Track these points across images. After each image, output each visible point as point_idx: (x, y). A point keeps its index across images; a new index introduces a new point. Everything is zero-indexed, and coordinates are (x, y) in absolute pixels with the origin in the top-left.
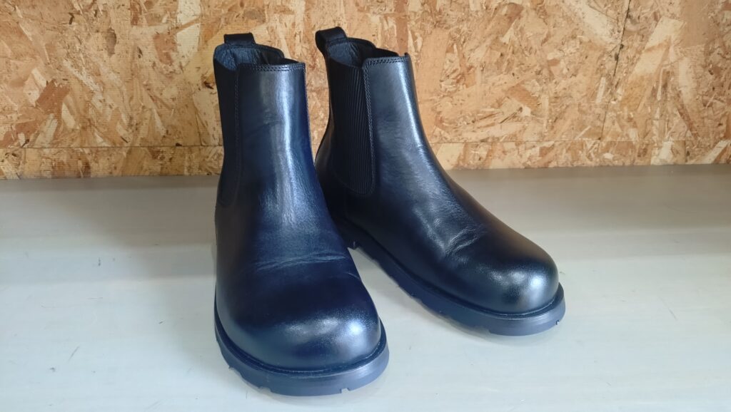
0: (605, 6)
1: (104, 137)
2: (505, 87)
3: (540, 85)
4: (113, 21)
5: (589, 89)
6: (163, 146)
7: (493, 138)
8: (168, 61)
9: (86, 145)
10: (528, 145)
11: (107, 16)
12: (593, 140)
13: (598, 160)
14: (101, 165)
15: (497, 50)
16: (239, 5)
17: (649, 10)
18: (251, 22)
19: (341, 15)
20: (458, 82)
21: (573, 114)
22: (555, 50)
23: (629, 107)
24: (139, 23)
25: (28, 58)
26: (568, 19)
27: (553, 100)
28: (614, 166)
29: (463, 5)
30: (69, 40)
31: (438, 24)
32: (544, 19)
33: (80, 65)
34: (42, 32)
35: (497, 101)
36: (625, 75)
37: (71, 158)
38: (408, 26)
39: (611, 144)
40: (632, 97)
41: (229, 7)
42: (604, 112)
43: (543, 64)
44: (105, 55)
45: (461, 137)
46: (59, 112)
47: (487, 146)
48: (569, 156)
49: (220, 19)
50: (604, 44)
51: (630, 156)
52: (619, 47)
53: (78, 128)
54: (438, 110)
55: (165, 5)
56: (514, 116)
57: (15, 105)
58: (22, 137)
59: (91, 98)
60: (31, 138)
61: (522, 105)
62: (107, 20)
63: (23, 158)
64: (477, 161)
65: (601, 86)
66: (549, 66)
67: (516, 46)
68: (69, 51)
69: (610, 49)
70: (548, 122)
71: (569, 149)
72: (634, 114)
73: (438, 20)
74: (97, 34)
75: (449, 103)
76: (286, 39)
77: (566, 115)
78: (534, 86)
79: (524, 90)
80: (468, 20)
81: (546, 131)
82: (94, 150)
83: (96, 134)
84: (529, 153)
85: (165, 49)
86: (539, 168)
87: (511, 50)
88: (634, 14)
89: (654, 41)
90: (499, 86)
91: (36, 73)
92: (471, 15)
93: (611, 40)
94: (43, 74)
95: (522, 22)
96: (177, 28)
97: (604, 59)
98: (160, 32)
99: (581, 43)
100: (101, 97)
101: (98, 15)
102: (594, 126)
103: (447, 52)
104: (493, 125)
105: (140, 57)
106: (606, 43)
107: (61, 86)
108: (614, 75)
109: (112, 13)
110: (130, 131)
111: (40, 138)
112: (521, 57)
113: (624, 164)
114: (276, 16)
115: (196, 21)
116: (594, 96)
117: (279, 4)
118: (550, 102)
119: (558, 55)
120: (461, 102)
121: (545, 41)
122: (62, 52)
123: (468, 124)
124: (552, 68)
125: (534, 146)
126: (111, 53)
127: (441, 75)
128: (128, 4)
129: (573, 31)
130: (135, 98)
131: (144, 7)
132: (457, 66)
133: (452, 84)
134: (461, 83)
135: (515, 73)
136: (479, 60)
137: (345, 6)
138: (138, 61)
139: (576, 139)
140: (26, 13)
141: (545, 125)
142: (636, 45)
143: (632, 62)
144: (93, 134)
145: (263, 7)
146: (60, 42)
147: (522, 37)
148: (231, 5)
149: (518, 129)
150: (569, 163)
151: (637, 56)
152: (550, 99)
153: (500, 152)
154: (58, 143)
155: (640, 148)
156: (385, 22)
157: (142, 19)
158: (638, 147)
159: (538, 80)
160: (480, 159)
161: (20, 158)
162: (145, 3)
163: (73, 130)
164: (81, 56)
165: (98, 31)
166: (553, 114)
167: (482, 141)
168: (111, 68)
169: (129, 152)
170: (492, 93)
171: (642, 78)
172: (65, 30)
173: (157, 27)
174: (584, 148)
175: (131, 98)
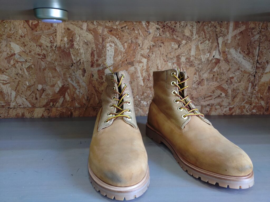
0: (249, 59)
1: (79, 103)
2: (215, 86)
3: (228, 85)
4: (85, 66)
5: (245, 87)
6: (98, 107)
7: (212, 104)
8: (102, 78)
9: (72, 106)
10: (225, 107)
11: (83, 64)
12: (248, 105)
13: (250, 112)
14: (76, 113)
15: (212, 74)
16: (125, 61)
17: (264, 60)
18: (129, 66)
19: (159, 63)
20: (198, 84)
21: (240, 96)
22: (232, 74)
23: (260, 93)
24: (93, 66)
25: (57, 78)
26: (236, 63)
27: (233, 91)
28: (256, 114)
29: (200, 59)
30: (71, 72)
31: (191, 65)
32: (228, 64)
33: (73, 80)
34: (62, 69)
35: (213, 91)
36: (258, 82)
37: (67, 110)
38: (181, 66)
39: (255, 106)
40: (261, 90)
41: (122, 61)
42: (251, 95)
43: (228, 78)
44: (82, 77)
45: (200, 104)
46: (65, 95)
47: (210, 107)
48: (240, 111)
49: (119, 65)
50: (249, 71)
51: (262, 111)
52: (255, 72)
53: (70, 100)
54: (192, 94)
55: (102, 61)
56: (219, 96)
57: (51, 93)
58: (51, 104)
59: (75, 90)
60: (55, 104)
61: (221, 93)
62: (83, 66)
63: (51, 111)
64: (206, 112)
65: (249, 86)
66: (230, 79)
67: (218, 72)
68: (70, 75)
69: (252, 73)
70: (231, 98)
71: (239, 109)
72: (262, 96)
73: (191, 64)
74: (80, 70)
75: (196, 92)
76: (140, 71)
77: (238, 96)
78: (225, 86)
79: (222, 87)
80: (202, 64)
81: (231, 102)
82: (75, 108)
83: (76, 103)
84: (225, 109)
85: (101, 75)
86: (229, 115)
87: (217, 74)
88: (260, 61)
89: (267, 70)
90: (213, 86)
91: (59, 82)
92: (202, 62)
93: (252, 70)
94: (61, 83)
95: (220, 65)
96: (105, 68)
97: (250, 77)
98: (100, 69)
99: (241, 71)
100: (79, 90)
101: (81, 64)
102: (248, 100)
103: (194, 74)
104: (211, 99)
105: (93, 77)
106: (250, 71)
107: (66, 87)
108: (254, 82)
109: (85, 63)
110: (87, 101)
111: (57, 104)
112: (220, 76)
113: (260, 114)
114: (137, 64)
115: (112, 66)
116: (247, 89)
117: (138, 60)
118: (232, 92)
119: (234, 75)
120: (200, 91)
121: (228, 71)
122: (68, 76)
123: (202, 99)
124: (232, 80)
125: (227, 107)
126: (83, 76)
127: (193, 82)
128: (90, 61)
129: (238, 68)
130: (90, 91)
131: (95, 62)
132: (198, 79)
133: (196, 85)
134: (200, 85)
135: (218, 81)
136: (206, 77)
137: (160, 60)
138: (92, 79)
139: (242, 104)
140: (58, 63)
141: (230, 99)
142: (261, 72)
143: (260, 78)
144: (75, 103)
145: (133, 61)
146: (68, 72)
147: (220, 69)
148: (123, 61)
149: (221, 101)
150: (240, 113)
151: (262, 75)
152: (231, 90)
153: (214, 109)
154: (63, 106)
155: (266, 108)
156: (173, 65)
157: (94, 65)
158: (265, 108)
159: (227, 84)
160: (207, 111)
161: (50, 111)
162: (96, 60)
163: (69, 101)
164: (74, 77)
165: (80, 69)
166: (233, 96)
167: (208, 105)
168: (83, 81)
169: (86, 109)
170: (211, 88)
171: (264, 83)
172: (70, 69)
173: (99, 68)
174: (245, 108)
175: (89, 91)
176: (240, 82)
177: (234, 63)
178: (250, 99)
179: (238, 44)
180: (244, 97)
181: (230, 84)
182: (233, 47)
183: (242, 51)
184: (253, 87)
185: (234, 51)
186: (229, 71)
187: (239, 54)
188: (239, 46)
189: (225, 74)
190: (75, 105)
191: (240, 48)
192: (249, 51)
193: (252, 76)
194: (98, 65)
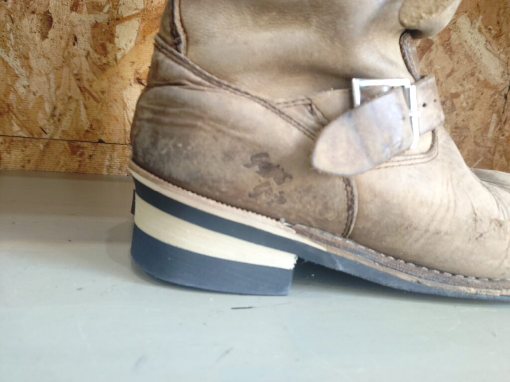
176: (472, 109)
177: (463, 57)
178: (489, 156)
179: (478, 5)
180: (478, 149)
181: (449, 110)
182: (466, 12)
183: (486, 27)
184: (499, 126)
185: (466, 22)
186: (451, 78)
187: (478, 33)
188: (479, 11)
189: (442, 83)
190: (11, 130)
191: (481, 17)
192: (500, 30)
193: (501, 95)
194: (93, 8)
